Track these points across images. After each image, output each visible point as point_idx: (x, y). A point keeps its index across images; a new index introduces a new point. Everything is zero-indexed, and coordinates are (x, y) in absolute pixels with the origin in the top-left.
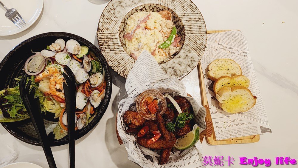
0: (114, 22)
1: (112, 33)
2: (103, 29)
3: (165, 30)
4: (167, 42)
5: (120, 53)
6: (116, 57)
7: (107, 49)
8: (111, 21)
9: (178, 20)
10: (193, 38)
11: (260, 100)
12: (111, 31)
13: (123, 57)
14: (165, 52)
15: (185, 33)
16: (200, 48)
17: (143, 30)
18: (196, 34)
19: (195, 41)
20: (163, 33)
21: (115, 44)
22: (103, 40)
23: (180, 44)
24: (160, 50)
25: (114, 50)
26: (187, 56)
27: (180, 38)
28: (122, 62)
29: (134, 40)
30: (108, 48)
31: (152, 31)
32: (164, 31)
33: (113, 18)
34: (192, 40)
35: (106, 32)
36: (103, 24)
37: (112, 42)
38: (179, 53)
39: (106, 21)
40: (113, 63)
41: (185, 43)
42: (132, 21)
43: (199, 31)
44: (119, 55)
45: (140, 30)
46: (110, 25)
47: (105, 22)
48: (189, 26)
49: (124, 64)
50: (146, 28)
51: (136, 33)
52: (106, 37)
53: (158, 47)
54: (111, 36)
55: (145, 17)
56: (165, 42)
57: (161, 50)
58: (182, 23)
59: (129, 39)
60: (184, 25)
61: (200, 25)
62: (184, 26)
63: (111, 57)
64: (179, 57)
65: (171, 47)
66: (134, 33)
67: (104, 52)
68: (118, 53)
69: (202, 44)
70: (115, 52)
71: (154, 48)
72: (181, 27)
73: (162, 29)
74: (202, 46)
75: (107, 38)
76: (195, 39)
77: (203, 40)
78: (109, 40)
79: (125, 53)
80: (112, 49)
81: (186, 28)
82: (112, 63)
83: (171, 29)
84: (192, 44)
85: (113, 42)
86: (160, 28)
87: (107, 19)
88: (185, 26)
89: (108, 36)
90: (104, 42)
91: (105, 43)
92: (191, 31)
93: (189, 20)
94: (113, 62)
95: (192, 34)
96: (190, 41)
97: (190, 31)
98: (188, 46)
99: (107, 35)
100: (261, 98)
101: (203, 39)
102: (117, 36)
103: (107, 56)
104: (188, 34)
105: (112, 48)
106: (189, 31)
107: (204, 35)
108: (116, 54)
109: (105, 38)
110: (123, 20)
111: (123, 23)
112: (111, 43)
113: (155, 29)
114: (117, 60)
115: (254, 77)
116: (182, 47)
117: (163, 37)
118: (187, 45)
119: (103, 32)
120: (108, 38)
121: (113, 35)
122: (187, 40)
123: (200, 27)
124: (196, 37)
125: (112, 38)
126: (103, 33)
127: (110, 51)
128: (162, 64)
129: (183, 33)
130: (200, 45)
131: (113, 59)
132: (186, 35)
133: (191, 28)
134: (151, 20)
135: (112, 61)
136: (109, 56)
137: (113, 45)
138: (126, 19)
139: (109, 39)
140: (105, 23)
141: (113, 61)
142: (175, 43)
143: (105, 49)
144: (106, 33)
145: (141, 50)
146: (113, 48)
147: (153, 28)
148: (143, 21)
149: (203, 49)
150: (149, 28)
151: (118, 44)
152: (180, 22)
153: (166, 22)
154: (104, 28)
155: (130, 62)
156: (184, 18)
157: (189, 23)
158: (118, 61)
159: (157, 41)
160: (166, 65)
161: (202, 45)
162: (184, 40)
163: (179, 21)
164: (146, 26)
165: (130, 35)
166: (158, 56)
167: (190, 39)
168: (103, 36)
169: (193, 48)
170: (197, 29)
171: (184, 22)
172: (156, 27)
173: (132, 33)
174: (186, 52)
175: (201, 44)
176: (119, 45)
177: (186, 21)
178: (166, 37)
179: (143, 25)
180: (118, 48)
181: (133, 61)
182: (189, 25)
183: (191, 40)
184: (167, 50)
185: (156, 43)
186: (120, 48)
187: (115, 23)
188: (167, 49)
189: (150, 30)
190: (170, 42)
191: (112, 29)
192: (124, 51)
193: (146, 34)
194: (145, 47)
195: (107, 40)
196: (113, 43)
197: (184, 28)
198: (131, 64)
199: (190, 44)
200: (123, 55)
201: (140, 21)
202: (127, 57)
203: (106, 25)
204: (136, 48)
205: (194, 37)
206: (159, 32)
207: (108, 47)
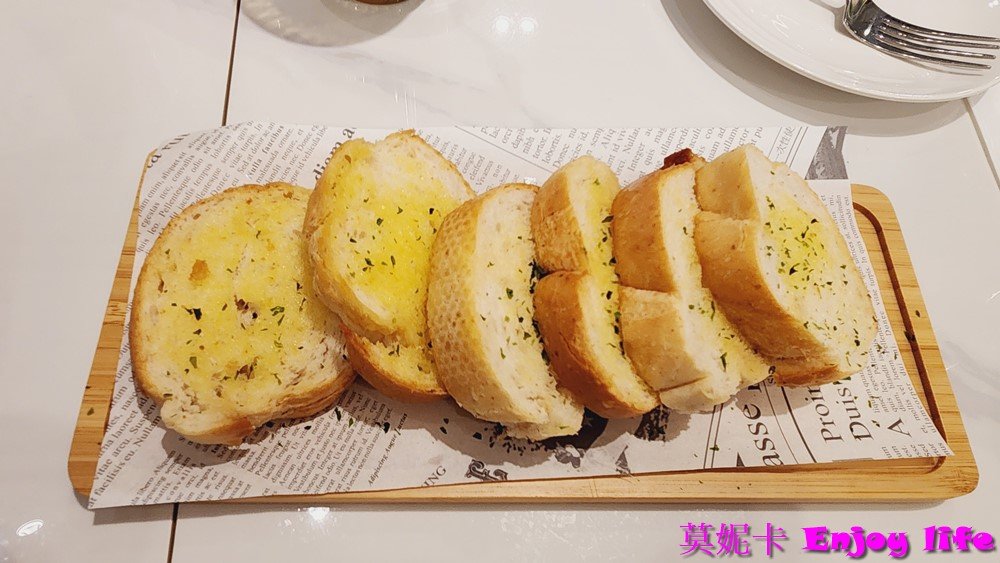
11: (656, 140)
100: (648, 133)
115: (513, 138)
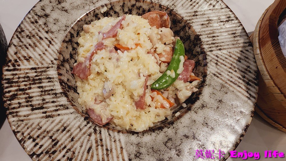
0: (45, 43)
1: (40, 66)
2: (18, 60)
3: (161, 48)
4: (169, 73)
5: (59, 112)
6: (47, 125)
7: (23, 106)
8: (38, 42)
9: (184, 27)
10: (223, 58)
12: (37, 62)
13: (65, 123)
14: (168, 98)
15: (205, 50)
16: (247, 79)
17: (111, 52)
18: (229, 50)
19: (232, 65)
20: (156, 55)
21: (45, 91)
22: (17, 84)
23: (197, 75)
24: (155, 93)
25: (42, 108)
26: (220, 101)
27: (193, 62)
28: (63, 138)
29: (92, 76)
30: (26, 104)
31: (132, 53)
32: (159, 51)
33: (43, 35)
34: (224, 62)
35: (25, 66)
36: (20, 48)
37: (39, 87)
38: (201, 97)
39: (27, 41)
40: (37, 144)
41: (208, 72)
42: (88, 36)
43: (233, 43)
44: (54, 118)
45: (103, 53)
46: (36, 49)
47: (25, 43)
48: (209, 36)
49: (67, 142)
50: (118, 47)
51: (94, 60)
52: (24, 77)
53: (149, 87)
54: (36, 74)
55: (114, 25)
56: (164, 74)
57: (158, 94)
58: (194, 31)
59: (81, 76)
60: (198, 34)
61: (232, 30)
62: (198, 36)
63: (33, 126)
64: (203, 106)
65: (180, 84)
66: (90, 61)
67: (17, 115)
68: (54, 113)
69: (248, 69)
70: (45, 112)
71: (141, 91)
72: (192, 38)
73: (155, 47)
74: (250, 74)
75: (26, 79)
76: (230, 61)
77: (250, 61)
78: (30, 84)
79: (72, 110)
80: (37, 107)
81: (204, 38)
82: (34, 143)
83: (173, 46)
84: (227, 73)
85: (42, 87)
86: (148, 45)
87: (30, 38)
88: (201, 35)
89: (28, 75)
90: (17, 90)
91: (20, 92)
92: (217, 45)
93: (208, 22)
94: (37, 141)
95: (220, 49)
96: (221, 67)
97: (214, 44)
98: (218, 77)
99: (27, 73)
101: (247, 58)
102: (53, 73)
103: (23, 125)
104: (211, 51)
105: (38, 102)
106: (213, 46)
107: (247, 51)
108: (47, 117)
109: (21, 80)
110: (66, 37)
111: (67, 42)
112: (35, 91)
113: (139, 47)
114: (48, 132)
116: (204, 81)
117: (157, 63)
118: (215, 75)
119: (17, 67)
120: (29, 80)
121: (42, 72)
122: (211, 64)
123: (234, 34)
124: (231, 56)
125: (40, 77)
126: (18, 70)
127: (30, 112)
128: (165, 129)
129: (199, 50)
130: (245, 73)
131: (39, 132)
132: (208, 53)
133: (214, 38)
134: (126, 28)
135: (35, 136)
136: (29, 125)
137: (41, 95)
138: (75, 35)
139: (30, 82)
140: (24, 46)
141: (38, 137)
142: (185, 73)
143: (19, 107)
144: (25, 69)
145: (110, 100)
146: (41, 102)
147: (134, 47)
148: (109, 32)
149: (253, 80)
150: (124, 46)
151: (53, 92)
152: (189, 28)
153: (160, 33)
154: (19, 58)
155: (84, 133)
156: (196, 20)
157: (208, 30)
158: (51, 137)
159: (147, 73)
160: (174, 131)
161: (250, 72)
162: (206, 65)
163: (187, 28)
164: (116, 43)
165: (83, 66)
166: (152, 109)
167: (217, 61)
168: (17, 76)
169: (231, 81)
170: (229, 40)
171: (197, 28)
172: (141, 42)
173: (88, 63)
174: (215, 92)
175: (246, 70)
176: (56, 94)
177: (201, 27)
178: (164, 62)
179: (109, 42)
180: (53, 102)
181: (92, 130)
182: (210, 34)
183: (222, 64)
184: (171, 92)
185: (143, 79)
186: (59, 99)
187: (48, 43)
188: (171, 88)
189: (126, 52)
190: (176, 72)
191: (39, 57)
192: (70, 106)
193: (118, 60)
194: (120, 90)
195: (25, 85)
196: (41, 89)
197: (200, 39)
198: (86, 141)
199: (222, 73)
200: (65, 118)
201: (103, 34)
202: (75, 121)
203: (24, 50)
204: (98, 95)
205: (227, 57)
206: (148, 53)
207: (27, 102)
